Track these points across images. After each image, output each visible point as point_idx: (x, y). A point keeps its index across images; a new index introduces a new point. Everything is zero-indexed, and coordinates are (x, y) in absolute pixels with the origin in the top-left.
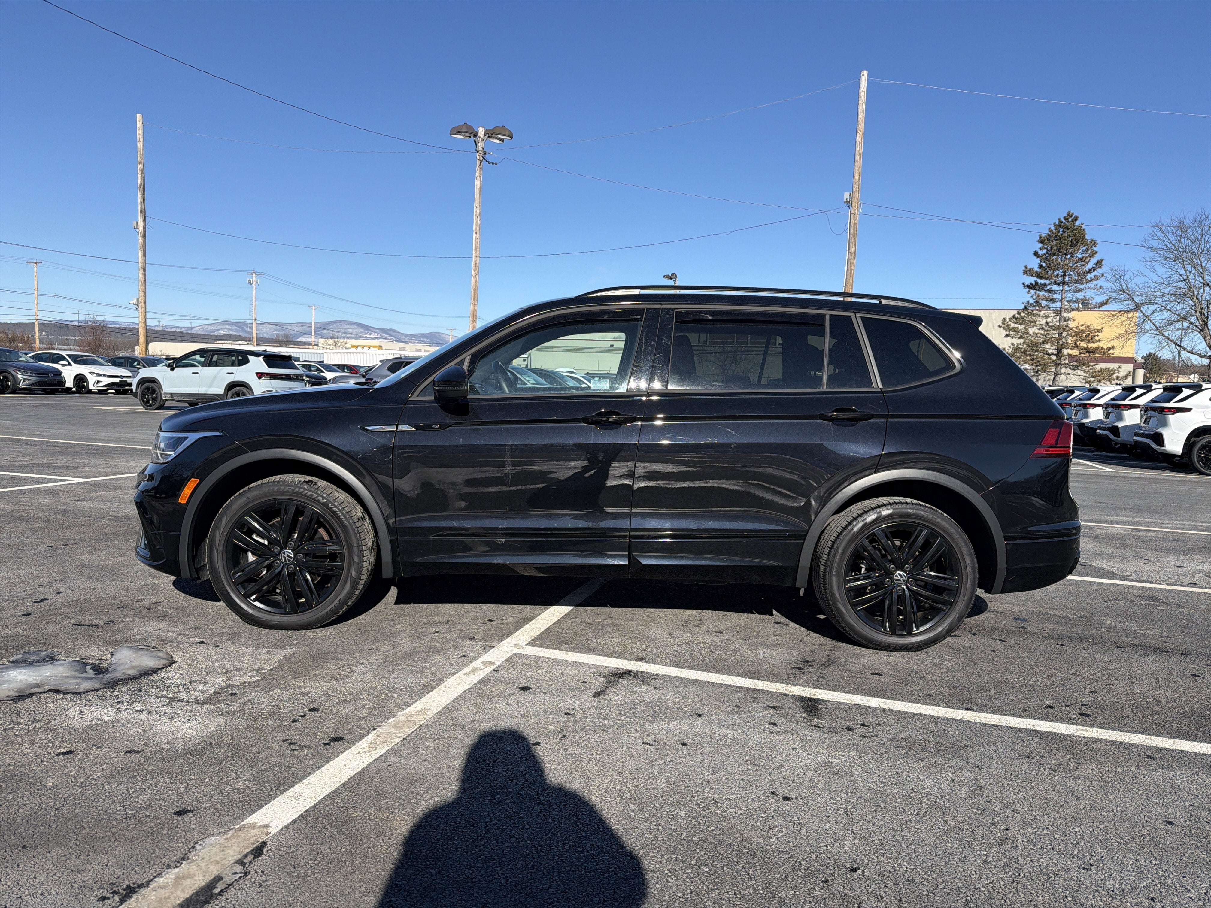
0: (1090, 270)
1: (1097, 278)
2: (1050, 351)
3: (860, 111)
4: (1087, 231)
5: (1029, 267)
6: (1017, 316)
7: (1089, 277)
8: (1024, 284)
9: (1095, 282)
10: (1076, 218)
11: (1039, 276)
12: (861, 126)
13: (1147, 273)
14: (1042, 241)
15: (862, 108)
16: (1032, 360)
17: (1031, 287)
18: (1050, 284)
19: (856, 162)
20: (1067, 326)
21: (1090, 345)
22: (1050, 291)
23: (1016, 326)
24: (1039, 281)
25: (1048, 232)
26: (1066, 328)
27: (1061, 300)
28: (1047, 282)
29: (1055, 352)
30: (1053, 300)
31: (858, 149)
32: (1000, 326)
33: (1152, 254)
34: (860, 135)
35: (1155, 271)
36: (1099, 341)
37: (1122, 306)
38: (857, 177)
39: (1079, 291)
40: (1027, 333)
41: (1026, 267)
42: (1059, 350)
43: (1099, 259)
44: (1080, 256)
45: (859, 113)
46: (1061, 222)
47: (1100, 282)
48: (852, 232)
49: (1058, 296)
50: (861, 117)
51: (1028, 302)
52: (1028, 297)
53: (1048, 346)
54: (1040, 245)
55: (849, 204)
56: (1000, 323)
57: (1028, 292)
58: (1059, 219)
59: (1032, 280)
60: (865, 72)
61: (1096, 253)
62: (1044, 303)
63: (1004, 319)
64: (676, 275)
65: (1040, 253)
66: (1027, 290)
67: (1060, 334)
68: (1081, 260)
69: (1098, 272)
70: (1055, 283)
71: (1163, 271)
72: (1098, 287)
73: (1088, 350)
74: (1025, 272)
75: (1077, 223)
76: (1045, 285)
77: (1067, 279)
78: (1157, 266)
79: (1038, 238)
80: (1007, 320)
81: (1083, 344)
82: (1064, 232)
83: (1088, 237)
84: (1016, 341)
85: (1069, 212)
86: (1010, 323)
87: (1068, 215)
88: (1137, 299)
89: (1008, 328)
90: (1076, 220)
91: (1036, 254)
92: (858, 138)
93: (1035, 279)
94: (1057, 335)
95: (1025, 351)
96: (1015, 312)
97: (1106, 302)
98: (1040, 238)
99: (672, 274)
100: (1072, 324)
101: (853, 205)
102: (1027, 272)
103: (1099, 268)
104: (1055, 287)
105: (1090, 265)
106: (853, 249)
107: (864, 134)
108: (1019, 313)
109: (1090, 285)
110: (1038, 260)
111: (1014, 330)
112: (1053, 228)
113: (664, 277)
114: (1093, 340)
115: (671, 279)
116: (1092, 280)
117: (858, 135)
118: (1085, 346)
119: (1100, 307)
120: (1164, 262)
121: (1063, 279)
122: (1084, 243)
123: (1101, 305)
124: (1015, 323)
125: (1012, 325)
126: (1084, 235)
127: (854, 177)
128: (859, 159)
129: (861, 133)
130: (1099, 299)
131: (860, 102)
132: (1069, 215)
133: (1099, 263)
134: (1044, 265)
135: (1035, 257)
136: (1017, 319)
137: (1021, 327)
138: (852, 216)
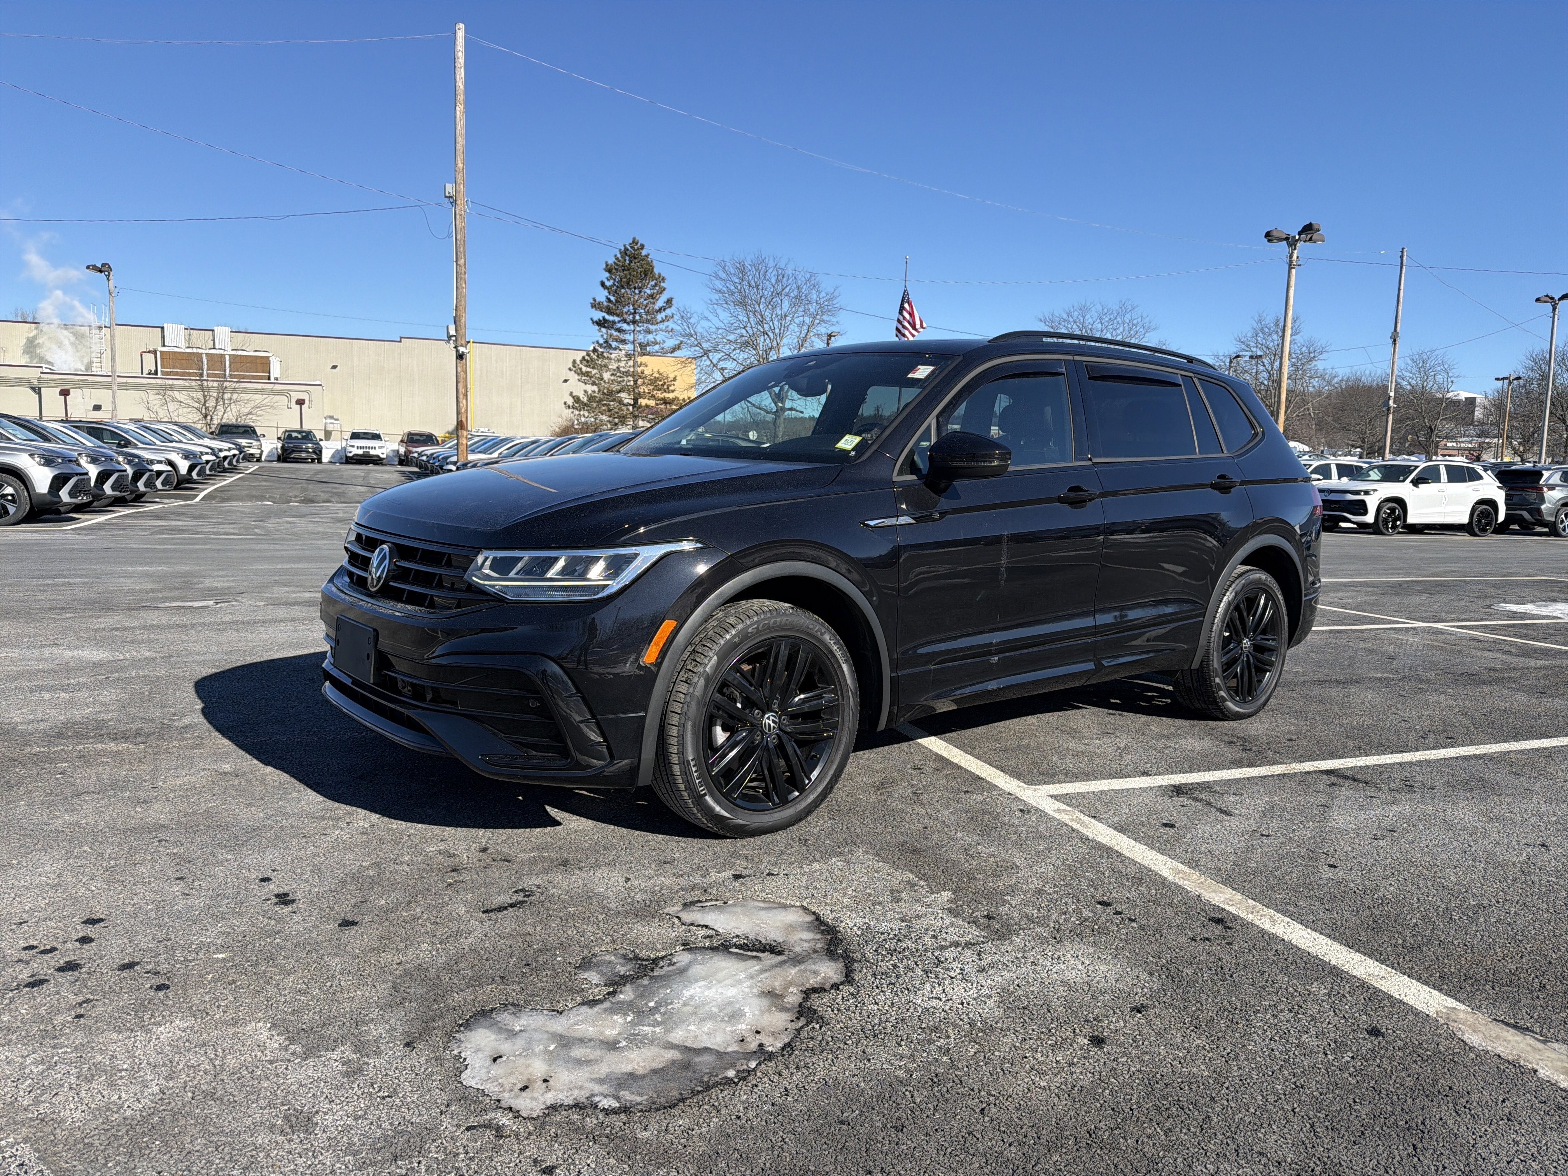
0: (660, 309)
1: (667, 319)
2: (626, 401)
3: (458, 77)
4: (655, 263)
5: (598, 300)
6: (587, 358)
7: (660, 317)
8: (592, 319)
9: (666, 324)
10: (642, 247)
11: (609, 312)
12: (461, 97)
13: (711, 316)
14: (609, 270)
15: (461, 73)
16: (610, 410)
17: (602, 323)
18: (619, 322)
19: (458, 145)
20: (643, 373)
21: (667, 395)
22: (619, 330)
23: (589, 369)
24: (607, 317)
25: (614, 259)
26: (642, 375)
27: (633, 342)
28: (616, 319)
29: (632, 402)
30: (624, 342)
31: (459, 127)
32: (570, 369)
33: (717, 296)
34: (460, 109)
35: (717, 316)
36: (673, 391)
37: (690, 353)
38: (460, 165)
39: (649, 332)
40: (602, 379)
41: (594, 300)
42: (636, 400)
43: (669, 297)
44: (649, 292)
45: (458, 80)
46: (626, 249)
47: (670, 324)
48: (458, 237)
49: (630, 337)
50: (460, 84)
51: (598, 342)
52: (598, 335)
53: (623, 395)
54: (607, 274)
55: (452, 200)
56: (571, 365)
57: (599, 331)
58: (625, 246)
59: (599, 315)
60: (461, 26)
61: (664, 289)
62: (614, 344)
63: (574, 362)
64: (109, 267)
65: (608, 284)
66: (597, 327)
67: (635, 382)
68: (652, 296)
69: (669, 312)
70: (625, 321)
71: (724, 316)
72: (669, 329)
73: (665, 401)
74: (593, 306)
75: (644, 252)
76: (614, 322)
77: (638, 318)
78: (719, 310)
79: (604, 266)
80: (578, 362)
81: (659, 395)
82: (631, 262)
83: (656, 271)
84: (590, 388)
85: (634, 239)
86: (581, 366)
87: (633, 242)
88: (705, 345)
89: (580, 373)
90: (642, 249)
91: (603, 284)
92: (458, 113)
93: (605, 314)
94: (632, 383)
95: (601, 400)
96: (584, 353)
97: (678, 347)
98: (607, 265)
99: (103, 265)
100: (647, 372)
101: (458, 202)
102: (596, 305)
103: (670, 307)
104: (625, 326)
105: (660, 303)
106: (463, 260)
107: (465, 108)
108: (588, 355)
109: (662, 326)
110: (606, 293)
111: (587, 374)
112: (619, 255)
113: (88, 267)
114: (668, 391)
115: (101, 271)
116: (663, 321)
117: (457, 108)
118: (661, 396)
119: (672, 352)
120: (725, 306)
121: (634, 317)
122: (653, 278)
123: (673, 350)
124: (587, 366)
125: (584, 369)
126: (653, 267)
127: (456, 165)
128: (461, 141)
129: (462, 107)
130: (671, 343)
131: (458, 65)
132: (635, 242)
133: (669, 302)
134: (612, 298)
135: (602, 289)
136: (588, 361)
137: (594, 372)
138: (458, 217)
